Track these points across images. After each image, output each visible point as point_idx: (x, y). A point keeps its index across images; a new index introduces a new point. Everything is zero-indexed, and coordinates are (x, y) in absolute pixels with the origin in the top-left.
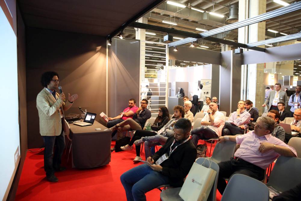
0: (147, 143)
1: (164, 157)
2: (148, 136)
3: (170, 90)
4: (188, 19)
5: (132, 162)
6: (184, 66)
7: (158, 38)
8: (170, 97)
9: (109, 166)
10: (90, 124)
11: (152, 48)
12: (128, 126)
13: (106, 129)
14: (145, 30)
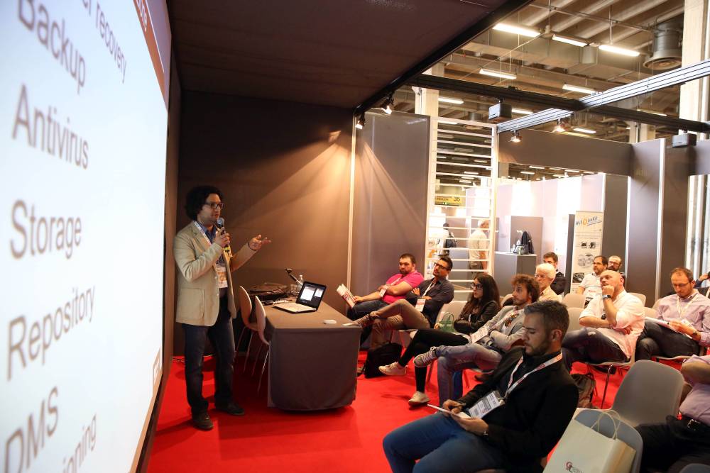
0: (445, 363)
1: (493, 401)
2: (447, 344)
3: (497, 236)
4: (542, 63)
5: (405, 405)
6: (530, 178)
7: (467, 110)
8: (497, 252)
9: (352, 410)
10: (311, 309)
11: (454, 134)
12: (398, 317)
13: (348, 323)
14: (437, 91)
